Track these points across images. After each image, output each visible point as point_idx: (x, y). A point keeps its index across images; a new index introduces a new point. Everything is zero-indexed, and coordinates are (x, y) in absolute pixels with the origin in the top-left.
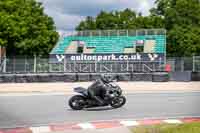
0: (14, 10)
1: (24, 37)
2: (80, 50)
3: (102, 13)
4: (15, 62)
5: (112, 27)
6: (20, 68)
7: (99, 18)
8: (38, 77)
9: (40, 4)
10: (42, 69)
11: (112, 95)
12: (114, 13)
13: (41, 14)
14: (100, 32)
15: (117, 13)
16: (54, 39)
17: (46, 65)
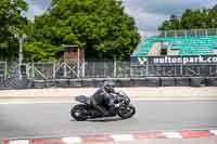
0: (93, 11)
1: (103, 39)
2: (164, 52)
3: (188, 11)
4: (94, 65)
5: (199, 26)
6: (100, 72)
7: (184, 16)
8: (118, 81)
9: (120, 3)
10: (123, 72)
11: (118, 105)
12: (201, 11)
13: (122, 13)
14: (186, 32)
15: (204, 11)
16: (135, 40)
17: (127, 68)
